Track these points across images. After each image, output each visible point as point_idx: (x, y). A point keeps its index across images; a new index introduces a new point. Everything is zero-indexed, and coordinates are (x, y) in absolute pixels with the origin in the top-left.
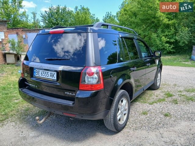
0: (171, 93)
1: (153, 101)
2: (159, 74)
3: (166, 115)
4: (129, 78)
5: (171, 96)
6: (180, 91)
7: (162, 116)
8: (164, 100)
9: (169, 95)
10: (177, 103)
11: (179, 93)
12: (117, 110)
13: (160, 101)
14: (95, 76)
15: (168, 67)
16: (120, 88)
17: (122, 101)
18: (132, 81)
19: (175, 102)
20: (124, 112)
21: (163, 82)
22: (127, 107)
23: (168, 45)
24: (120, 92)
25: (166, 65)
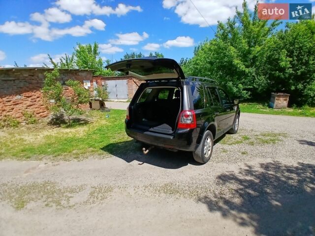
0: (248, 137)
1: (231, 142)
2: (237, 120)
3: (243, 153)
4: (214, 121)
5: (248, 139)
6: (257, 135)
7: (240, 154)
8: (242, 142)
9: (246, 138)
10: (253, 145)
11: (256, 137)
12: (204, 146)
13: (238, 142)
14: (190, 118)
15: (245, 114)
16: (206, 128)
17: (207, 139)
18: (216, 124)
19: (252, 144)
20: (209, 149)
21: (240, 127)
22: (210, 145)
23: (245, 92)
24: (206, 132)
25: (244, 112)
